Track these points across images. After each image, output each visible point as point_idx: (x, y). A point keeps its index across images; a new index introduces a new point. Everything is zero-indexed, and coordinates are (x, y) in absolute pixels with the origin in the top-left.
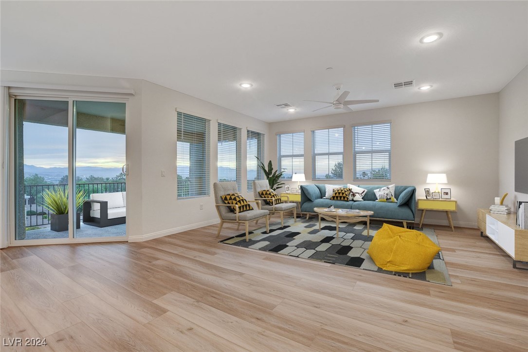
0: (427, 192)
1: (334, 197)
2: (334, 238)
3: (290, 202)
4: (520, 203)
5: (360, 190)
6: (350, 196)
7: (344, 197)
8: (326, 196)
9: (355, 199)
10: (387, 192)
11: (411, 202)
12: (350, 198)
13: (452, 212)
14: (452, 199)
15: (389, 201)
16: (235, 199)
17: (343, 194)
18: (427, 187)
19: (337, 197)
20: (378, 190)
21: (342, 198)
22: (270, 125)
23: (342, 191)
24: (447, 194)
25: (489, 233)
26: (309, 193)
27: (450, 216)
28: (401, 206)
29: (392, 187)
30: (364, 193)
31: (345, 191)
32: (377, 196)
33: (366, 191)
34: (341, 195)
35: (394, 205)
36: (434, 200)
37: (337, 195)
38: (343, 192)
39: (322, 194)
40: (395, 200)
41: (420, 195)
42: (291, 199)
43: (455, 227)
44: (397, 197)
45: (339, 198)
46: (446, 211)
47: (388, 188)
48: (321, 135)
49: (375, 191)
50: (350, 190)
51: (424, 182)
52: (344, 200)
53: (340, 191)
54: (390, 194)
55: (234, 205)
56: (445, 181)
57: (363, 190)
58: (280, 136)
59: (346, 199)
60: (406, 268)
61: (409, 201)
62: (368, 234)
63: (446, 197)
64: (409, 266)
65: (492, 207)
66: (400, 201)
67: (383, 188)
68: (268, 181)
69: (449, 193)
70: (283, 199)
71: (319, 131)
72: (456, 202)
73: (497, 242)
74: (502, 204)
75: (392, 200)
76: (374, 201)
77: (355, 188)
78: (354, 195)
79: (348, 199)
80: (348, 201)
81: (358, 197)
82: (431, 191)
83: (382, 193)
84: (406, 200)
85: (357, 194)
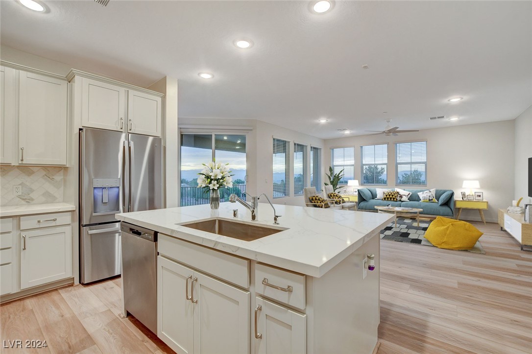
0: (464, 195)
1: (385, 198)
2: (393, 228)
3: (351, 202)
4: (527, 205)
5: (406, 193)
6: (398, 197)
7: (394, 199)
8: (377, 197)
9: (402, 199)
10: (429, 194)
11: (450, 202)
12: (399, 199)
13: (484, 210)
14: (484, 200)
15: (432, 201)
16: (319, 200)
17: (393, 196)
18: (463, 191)
19: (388, 198)
20: (422, 193)
21: (392, 199)
22: (325, 141)
23: (391, 193)
24: (480, 196)
25: (506, 228)
26: (364, 195)
27: (482, 213)
28: (442, 205)
29: (433, 191)
30: (410, 195)
31: (394, 194)
32: (421, 198)
33: (411, 193)
34: (391, 196)
35: (436, 205)
36: (469, 201)
37: (388, 196)
38: (393, 194)
39: (374, 196)
40: (437, 201)
41: (457, 197)
42: (351, 200)
43: (486, 222)
44: (438, 198)
45: (389, 199)
46: (479, 210)
47: (430, 192)
48: (368, 149)
49: (418, 193)
50: (398, 193)
51: (461, 187)
52: (394, 201)
53: (390, 194)
54: (431, 196)
55: (319, 203)
56: (478, 186)
57: (409, 192)
58: (333, 149)
59: (395, 200)
60: (457, 246)
61: (449, 202)
62: (418, 225)
63: (479, 198)
64: (459, 245)
65: (510, 208)
66: (440, 202)
67: (425, 192)
68: (332, 186)
69: (481, 196)
70: (345, 199)
71: (366, 147)
72: (487, 202)
73: (511, 233)
74: (518, 205)
75: (433, 201)
76: (419, 201)
77: (401, 191)
78: (401, 197)
79: (397, 199)
80: (396, 201)
81: (404, 198)
82: (466, 194)
83: (425, 195)
84: (446, 201)
85: (404, 196)
